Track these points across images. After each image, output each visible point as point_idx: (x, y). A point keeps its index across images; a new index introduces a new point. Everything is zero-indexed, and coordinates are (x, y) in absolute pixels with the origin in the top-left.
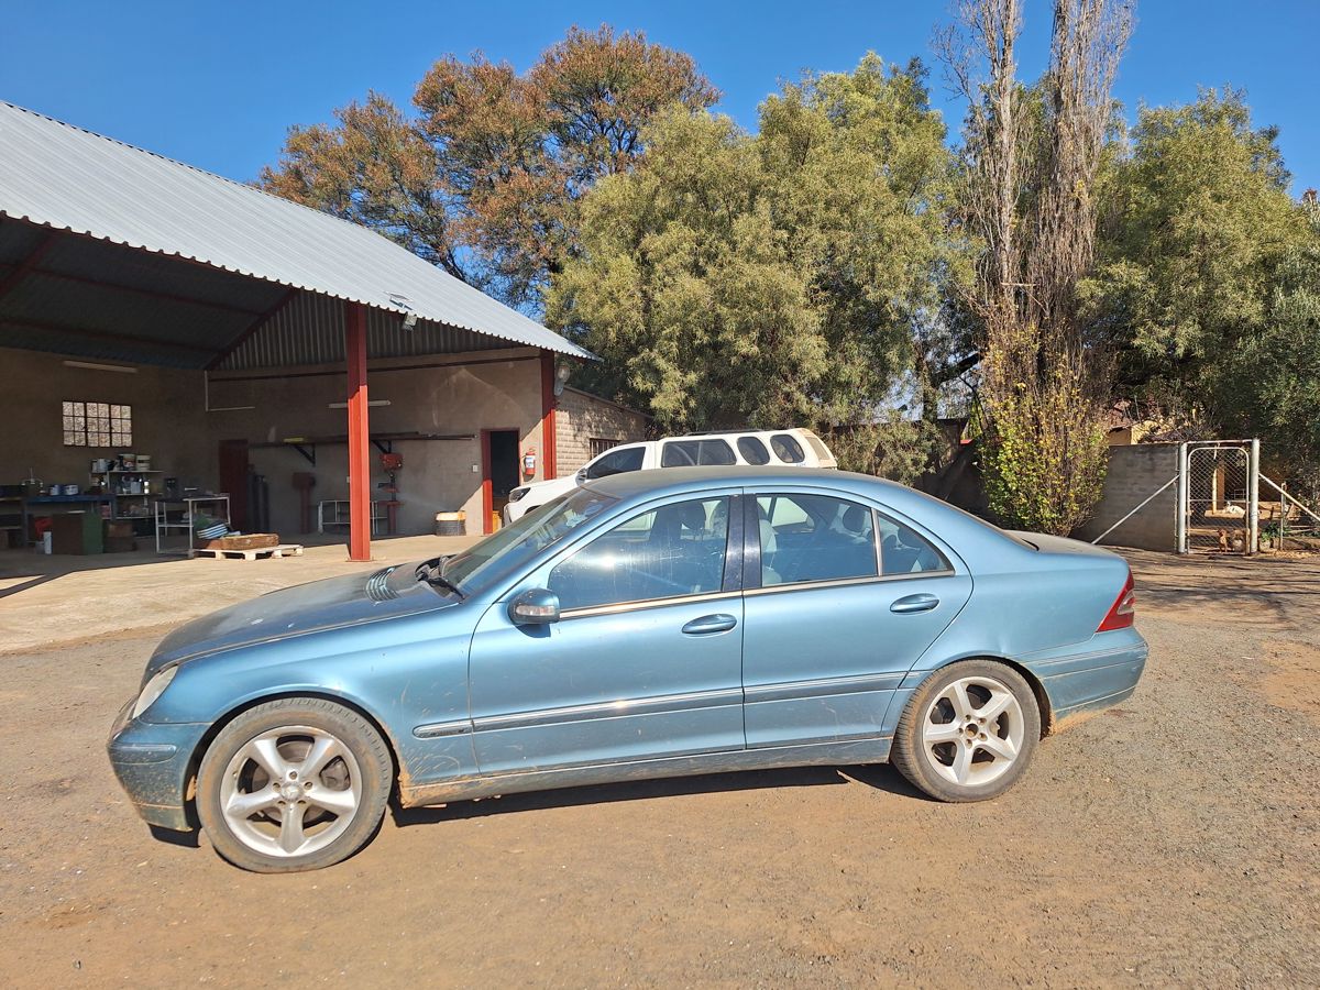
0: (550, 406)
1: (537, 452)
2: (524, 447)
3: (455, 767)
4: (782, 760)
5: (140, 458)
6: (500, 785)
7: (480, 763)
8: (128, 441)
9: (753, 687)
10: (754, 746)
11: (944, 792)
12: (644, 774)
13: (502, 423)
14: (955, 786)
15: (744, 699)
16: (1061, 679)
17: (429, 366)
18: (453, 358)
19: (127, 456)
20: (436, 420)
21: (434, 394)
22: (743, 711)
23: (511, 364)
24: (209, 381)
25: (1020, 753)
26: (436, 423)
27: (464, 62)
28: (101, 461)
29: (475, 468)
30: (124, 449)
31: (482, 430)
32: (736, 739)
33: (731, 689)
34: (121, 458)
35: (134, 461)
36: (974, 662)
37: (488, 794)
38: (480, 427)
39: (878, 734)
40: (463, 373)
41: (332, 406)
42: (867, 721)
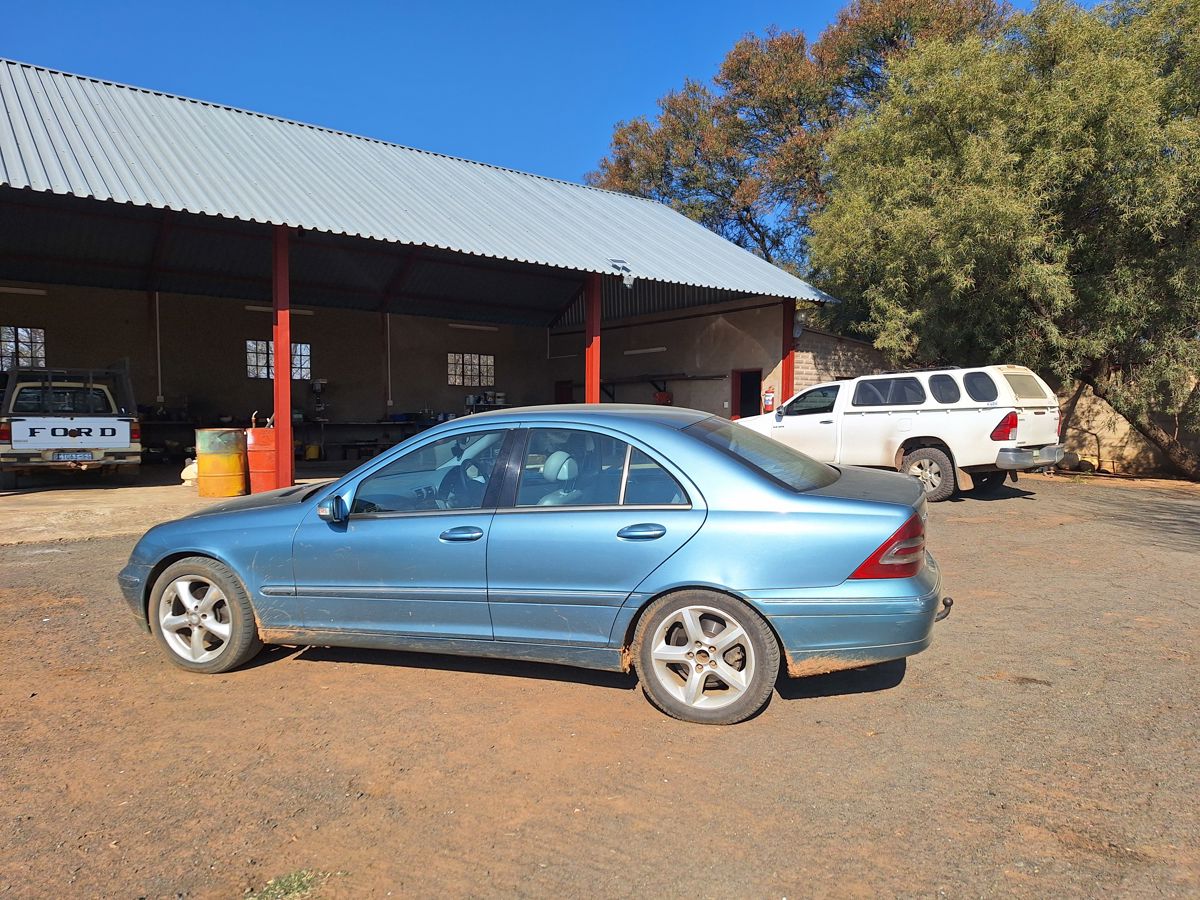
0: (790, 347)
1: (776, 390)
2: (765, 385)
3: (287, 620)
4: (528, 654)
5: (498, 394)
6: (320, 638)
7: (304, 620)
8: (491, 382)
9: (497, 589)
10: (501, 639)
11: (669, 708)
12: (418, 647)
13: (749, 365)
14: (682, 704)
15: (488, 598)
16: (793, 619)
17: (695, 316)
18: (713, 309)
19: (489, 393)
20: (698, 363)
21: (698, 341)
22: (490, 608)
23: (758, 310)
24: (551, 335)
25: (751, 686)
26: (698, 365)
27: (762, 37)
28: (471, 396)
29: (726, 405)
30: (489, 388)
31: (733, 371)
32: (485, 631)
33: (477, 589)
34: (485, 395)
35: (494, 397)
36: (702, 591)
37: (321, 644)
38: (731, 368)
39: (607, 645)
40: (721, 320)
41: (626, 353)
42: (595, 632)
